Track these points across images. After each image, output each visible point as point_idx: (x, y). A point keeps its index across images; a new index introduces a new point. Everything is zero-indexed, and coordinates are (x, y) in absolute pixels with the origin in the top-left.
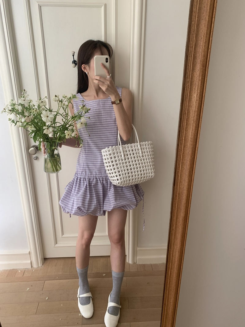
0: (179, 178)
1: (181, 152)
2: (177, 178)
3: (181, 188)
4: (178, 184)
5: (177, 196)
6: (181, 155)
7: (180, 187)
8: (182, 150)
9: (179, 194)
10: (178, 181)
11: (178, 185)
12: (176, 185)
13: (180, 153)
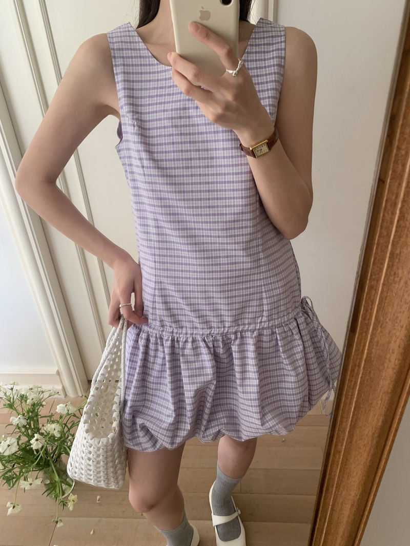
0: (372, 309)
1: (393, 213)
2: (366, 310)
3: (378, 342)
4: (368, 329)
5: (359, 366)
6: (392, 223)
7: (376, 340)
8: (395, 204)
9: (368, 360)
10: (370, 319)
11: (367, 333)
12: (360, 334)
13: (388, 217)
